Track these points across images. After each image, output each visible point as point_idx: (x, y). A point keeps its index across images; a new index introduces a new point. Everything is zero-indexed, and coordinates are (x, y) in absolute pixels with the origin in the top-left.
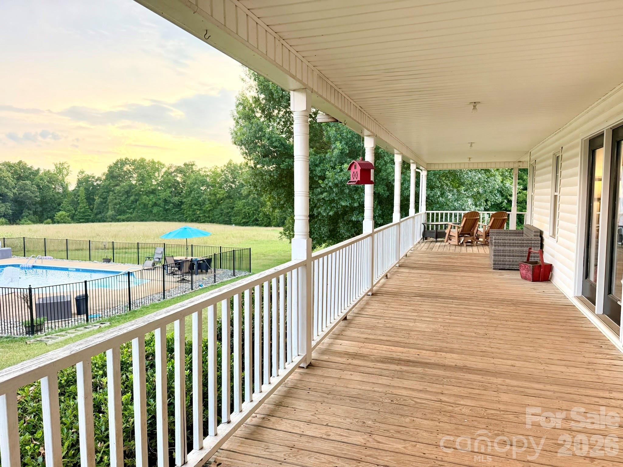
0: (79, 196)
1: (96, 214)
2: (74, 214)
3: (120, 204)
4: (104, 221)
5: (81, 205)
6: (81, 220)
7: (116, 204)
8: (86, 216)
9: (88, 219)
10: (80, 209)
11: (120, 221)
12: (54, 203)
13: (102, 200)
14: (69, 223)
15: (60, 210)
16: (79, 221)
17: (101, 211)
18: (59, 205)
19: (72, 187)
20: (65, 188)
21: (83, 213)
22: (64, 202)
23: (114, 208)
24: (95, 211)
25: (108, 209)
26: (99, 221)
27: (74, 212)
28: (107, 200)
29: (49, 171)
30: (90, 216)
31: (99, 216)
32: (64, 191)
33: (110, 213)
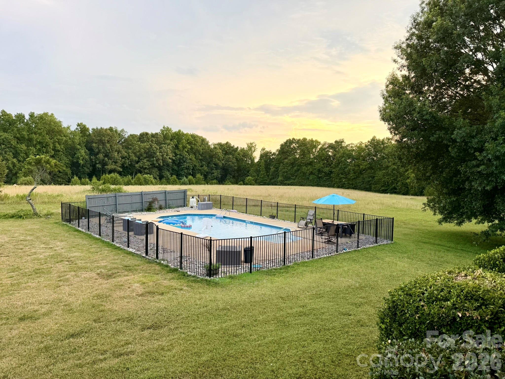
0: (260, 166)
1: (271, 179)
2: (257, 179)
3: (287, 172)
4: (276, 185)
5: (262, 172)
6: (261, 183)
7: (284, 172)
8: (264, 180)
9: (265, 182)
10: (261, 175)
11: (286, 185)
12: (245, 171)
13: (275, 169)
14: (253, 185)
15: (249, 176)
16: (260, 184)
17: (274, 177)
18: (248, 172)
19: (256, 160)
20: (252, 160)
21: (263, 178)
22: (251, 170)
23: (283, 175)
24: (270, 177)
25: (278, 176)
26: (273, 185)
27: (257, 177)
28: (278, 170)
29: (243, 148)
30: (267, 180)
31: (273, 181)
32: (252, 163)
33: (280, 178)
